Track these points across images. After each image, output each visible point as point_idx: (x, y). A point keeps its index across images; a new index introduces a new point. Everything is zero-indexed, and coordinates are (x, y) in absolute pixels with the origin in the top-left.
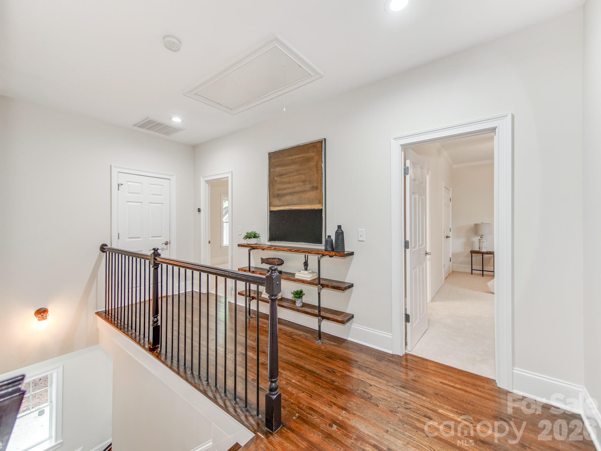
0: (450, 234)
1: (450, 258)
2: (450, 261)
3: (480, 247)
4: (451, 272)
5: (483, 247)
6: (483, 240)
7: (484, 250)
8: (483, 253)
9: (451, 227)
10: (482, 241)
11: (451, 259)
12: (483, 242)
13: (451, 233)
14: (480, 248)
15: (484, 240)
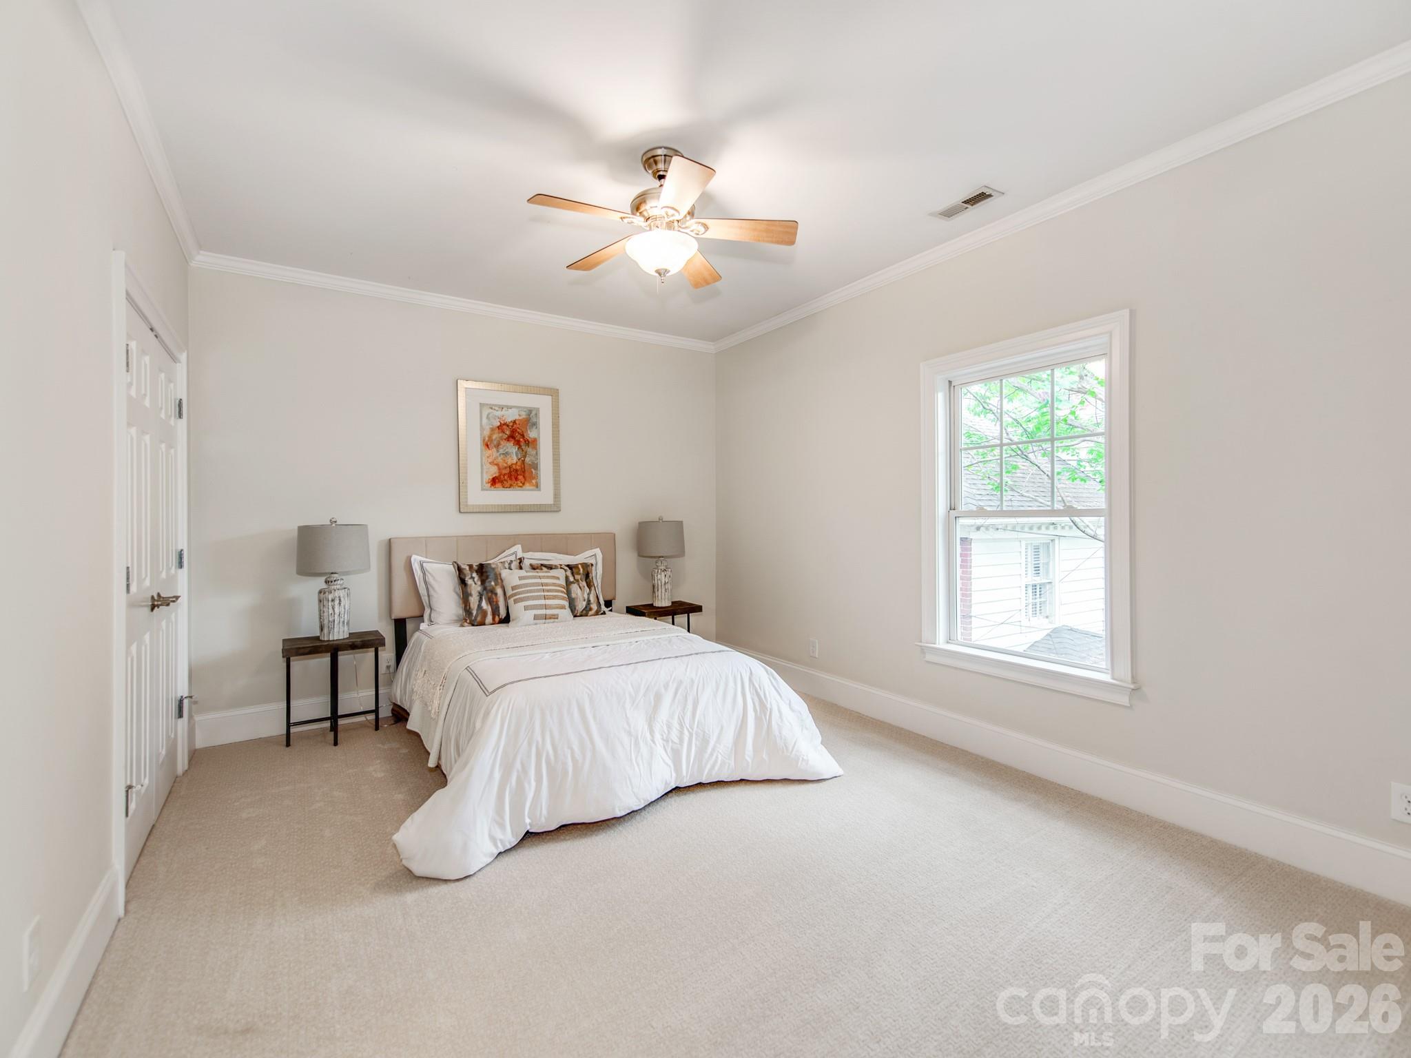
0: (182, 584)
1: (181, 702)
2: (180, 715)
3: (326, 622)
4: (182, 764)
5: (336, 622)
6: (337, 594)
7: (339, 633)
8: (334, 650)
9: (183, 544)
10: (330, 597)
11: (186, 702)
12: (337, 602)
13: (183, 575)
14: (322, 629)
15: (342, 593)
